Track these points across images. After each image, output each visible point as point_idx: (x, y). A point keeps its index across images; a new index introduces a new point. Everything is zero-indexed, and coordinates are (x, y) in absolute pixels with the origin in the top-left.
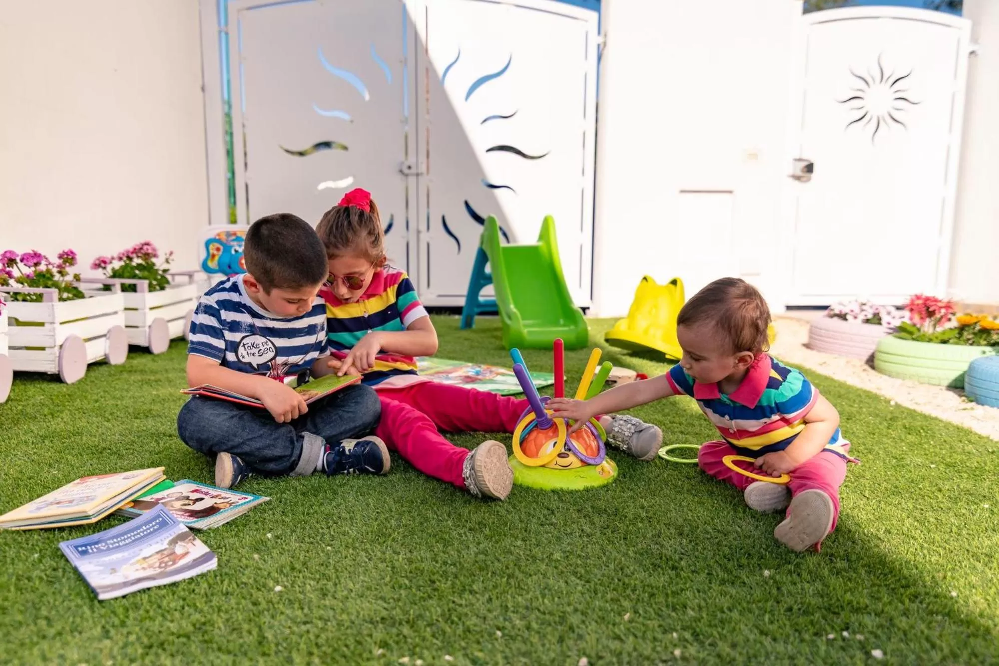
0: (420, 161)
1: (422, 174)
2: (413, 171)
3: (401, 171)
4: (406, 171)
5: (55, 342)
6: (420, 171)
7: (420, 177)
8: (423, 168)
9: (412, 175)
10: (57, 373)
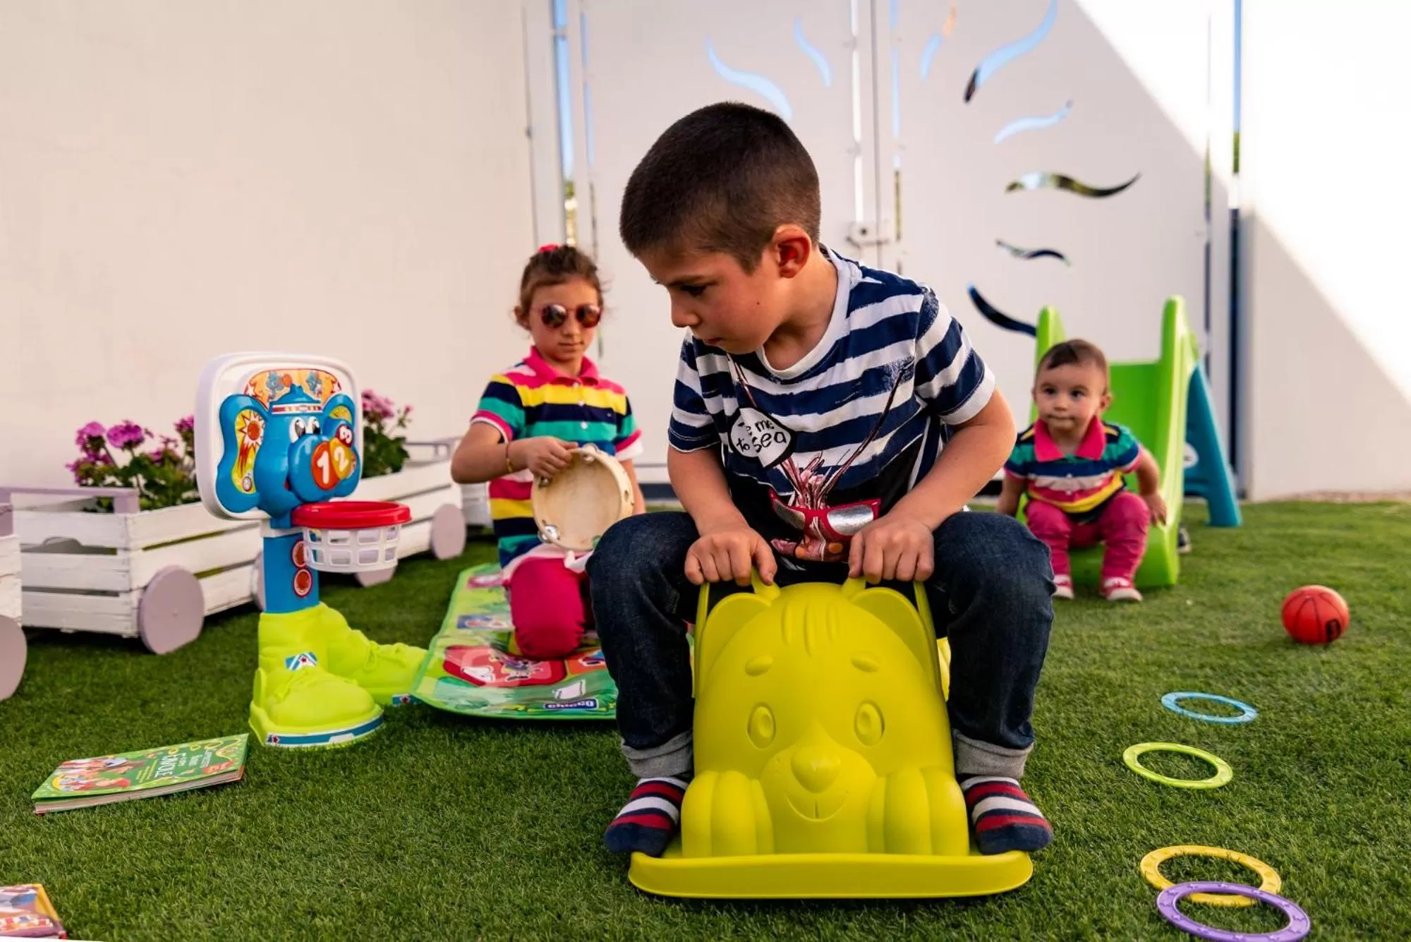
0: (883, 217)
1: (887, 242)
2: (871, 237)
3: (849, 239)
4: (858, 237)
5: (130, 580)
6: (882, 236)
7: (884, 247)
8: (889, 232)
9: (869, 244)
10: (136, 636)
